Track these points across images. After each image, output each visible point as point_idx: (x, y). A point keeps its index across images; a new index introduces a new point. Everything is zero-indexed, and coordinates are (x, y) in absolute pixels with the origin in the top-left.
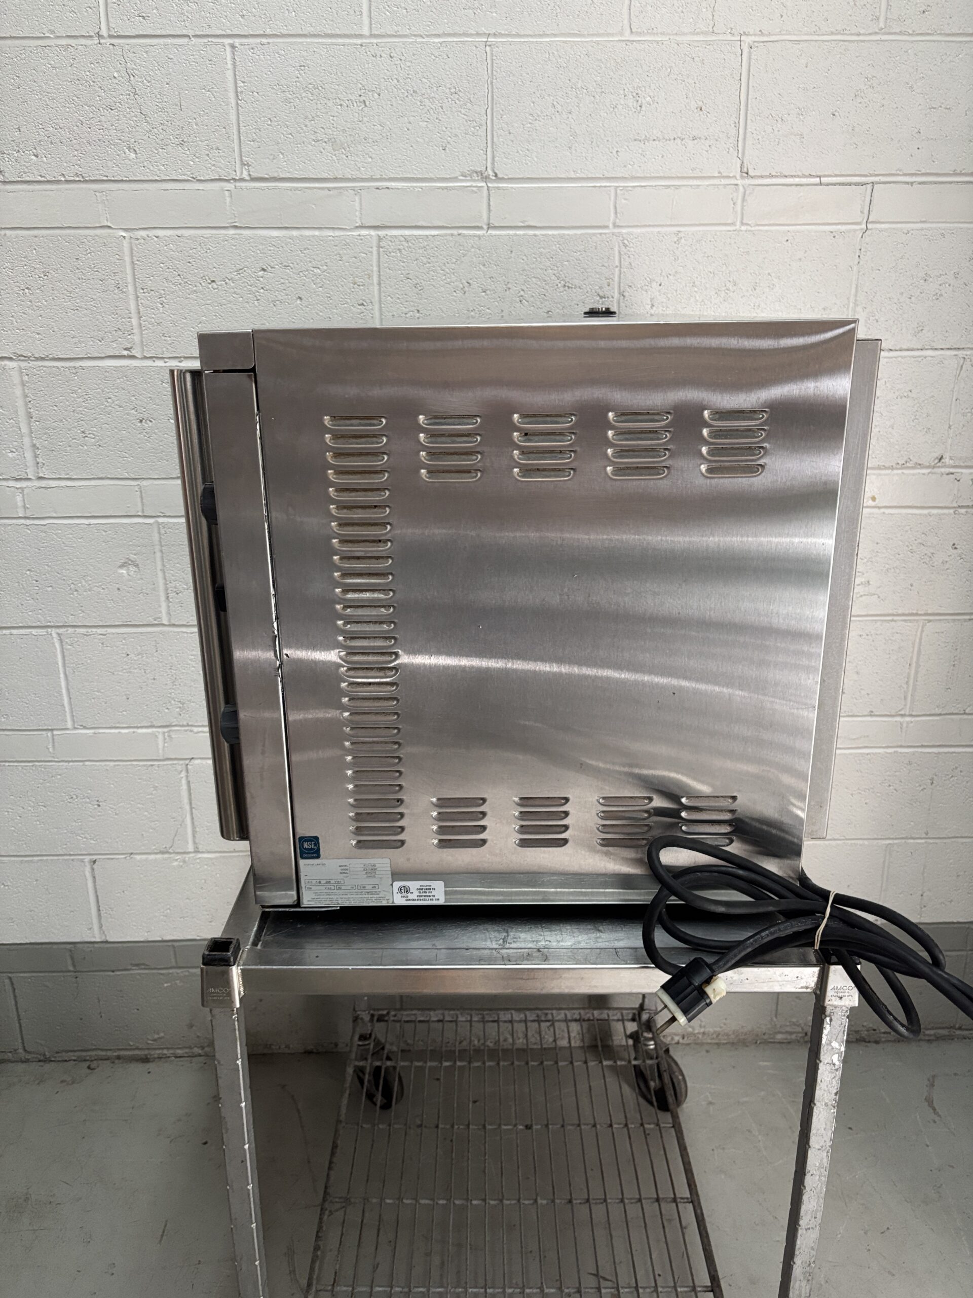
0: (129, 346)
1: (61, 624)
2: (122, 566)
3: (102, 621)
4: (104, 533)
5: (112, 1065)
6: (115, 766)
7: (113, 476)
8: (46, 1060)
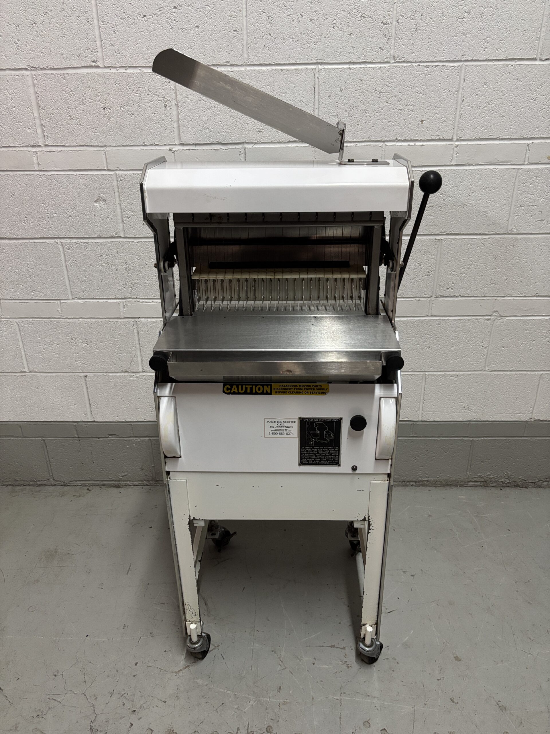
0: (95, 60)
1: (63, 236)
2: (96, 201)
3: (85, 234)
4: (85, 181)
5: (100, 488)
6: (96, 321)
7: (89, 145)
8: (65, 485)
